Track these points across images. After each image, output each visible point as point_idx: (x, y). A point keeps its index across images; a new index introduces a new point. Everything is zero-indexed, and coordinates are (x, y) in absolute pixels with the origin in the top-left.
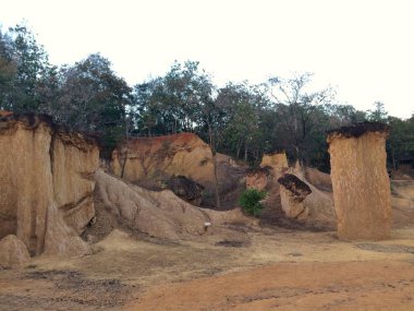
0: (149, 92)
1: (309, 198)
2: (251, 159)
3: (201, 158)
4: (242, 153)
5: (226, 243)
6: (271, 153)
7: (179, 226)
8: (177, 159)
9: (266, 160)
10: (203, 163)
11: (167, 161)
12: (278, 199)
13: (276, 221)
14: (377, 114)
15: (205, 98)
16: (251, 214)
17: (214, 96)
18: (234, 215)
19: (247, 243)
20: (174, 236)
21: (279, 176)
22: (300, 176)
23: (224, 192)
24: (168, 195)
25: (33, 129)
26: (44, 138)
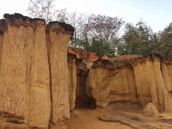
25: (152, 60)
26: (157, 63)
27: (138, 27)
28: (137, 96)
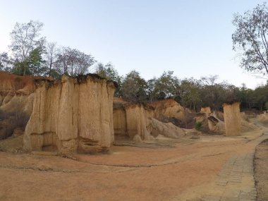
0: (153, 83)
1: (218, 124)
2: (196, 109)
3: (177, 109)
4: (192, 107)
5: (192, 138)
6: (204, 107)
7: (177, 134)
8: (168, 110)
9: (202, 110)
10: (178, 111)
11: (163, 110)
12: (207, 125)
13: (207, 132)
14: (243, 88)
15: (177, 85)
16: (199, 130)
17: (180, 84)
18: (193, 130)
19: (199, 138)
20: (176, 137)
21: (208, 116)
22: (215, 116)
23: (188, 123)
24: (170, 124)
25: (140, 106)
26: (142, 108)
27: (107, 68)
28: (126, 130)
